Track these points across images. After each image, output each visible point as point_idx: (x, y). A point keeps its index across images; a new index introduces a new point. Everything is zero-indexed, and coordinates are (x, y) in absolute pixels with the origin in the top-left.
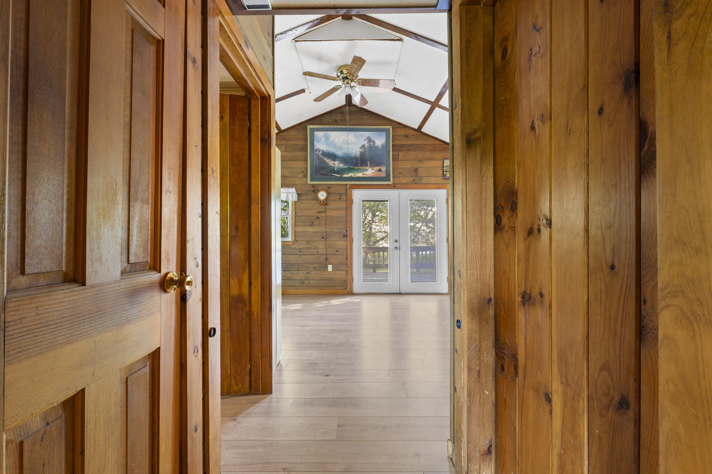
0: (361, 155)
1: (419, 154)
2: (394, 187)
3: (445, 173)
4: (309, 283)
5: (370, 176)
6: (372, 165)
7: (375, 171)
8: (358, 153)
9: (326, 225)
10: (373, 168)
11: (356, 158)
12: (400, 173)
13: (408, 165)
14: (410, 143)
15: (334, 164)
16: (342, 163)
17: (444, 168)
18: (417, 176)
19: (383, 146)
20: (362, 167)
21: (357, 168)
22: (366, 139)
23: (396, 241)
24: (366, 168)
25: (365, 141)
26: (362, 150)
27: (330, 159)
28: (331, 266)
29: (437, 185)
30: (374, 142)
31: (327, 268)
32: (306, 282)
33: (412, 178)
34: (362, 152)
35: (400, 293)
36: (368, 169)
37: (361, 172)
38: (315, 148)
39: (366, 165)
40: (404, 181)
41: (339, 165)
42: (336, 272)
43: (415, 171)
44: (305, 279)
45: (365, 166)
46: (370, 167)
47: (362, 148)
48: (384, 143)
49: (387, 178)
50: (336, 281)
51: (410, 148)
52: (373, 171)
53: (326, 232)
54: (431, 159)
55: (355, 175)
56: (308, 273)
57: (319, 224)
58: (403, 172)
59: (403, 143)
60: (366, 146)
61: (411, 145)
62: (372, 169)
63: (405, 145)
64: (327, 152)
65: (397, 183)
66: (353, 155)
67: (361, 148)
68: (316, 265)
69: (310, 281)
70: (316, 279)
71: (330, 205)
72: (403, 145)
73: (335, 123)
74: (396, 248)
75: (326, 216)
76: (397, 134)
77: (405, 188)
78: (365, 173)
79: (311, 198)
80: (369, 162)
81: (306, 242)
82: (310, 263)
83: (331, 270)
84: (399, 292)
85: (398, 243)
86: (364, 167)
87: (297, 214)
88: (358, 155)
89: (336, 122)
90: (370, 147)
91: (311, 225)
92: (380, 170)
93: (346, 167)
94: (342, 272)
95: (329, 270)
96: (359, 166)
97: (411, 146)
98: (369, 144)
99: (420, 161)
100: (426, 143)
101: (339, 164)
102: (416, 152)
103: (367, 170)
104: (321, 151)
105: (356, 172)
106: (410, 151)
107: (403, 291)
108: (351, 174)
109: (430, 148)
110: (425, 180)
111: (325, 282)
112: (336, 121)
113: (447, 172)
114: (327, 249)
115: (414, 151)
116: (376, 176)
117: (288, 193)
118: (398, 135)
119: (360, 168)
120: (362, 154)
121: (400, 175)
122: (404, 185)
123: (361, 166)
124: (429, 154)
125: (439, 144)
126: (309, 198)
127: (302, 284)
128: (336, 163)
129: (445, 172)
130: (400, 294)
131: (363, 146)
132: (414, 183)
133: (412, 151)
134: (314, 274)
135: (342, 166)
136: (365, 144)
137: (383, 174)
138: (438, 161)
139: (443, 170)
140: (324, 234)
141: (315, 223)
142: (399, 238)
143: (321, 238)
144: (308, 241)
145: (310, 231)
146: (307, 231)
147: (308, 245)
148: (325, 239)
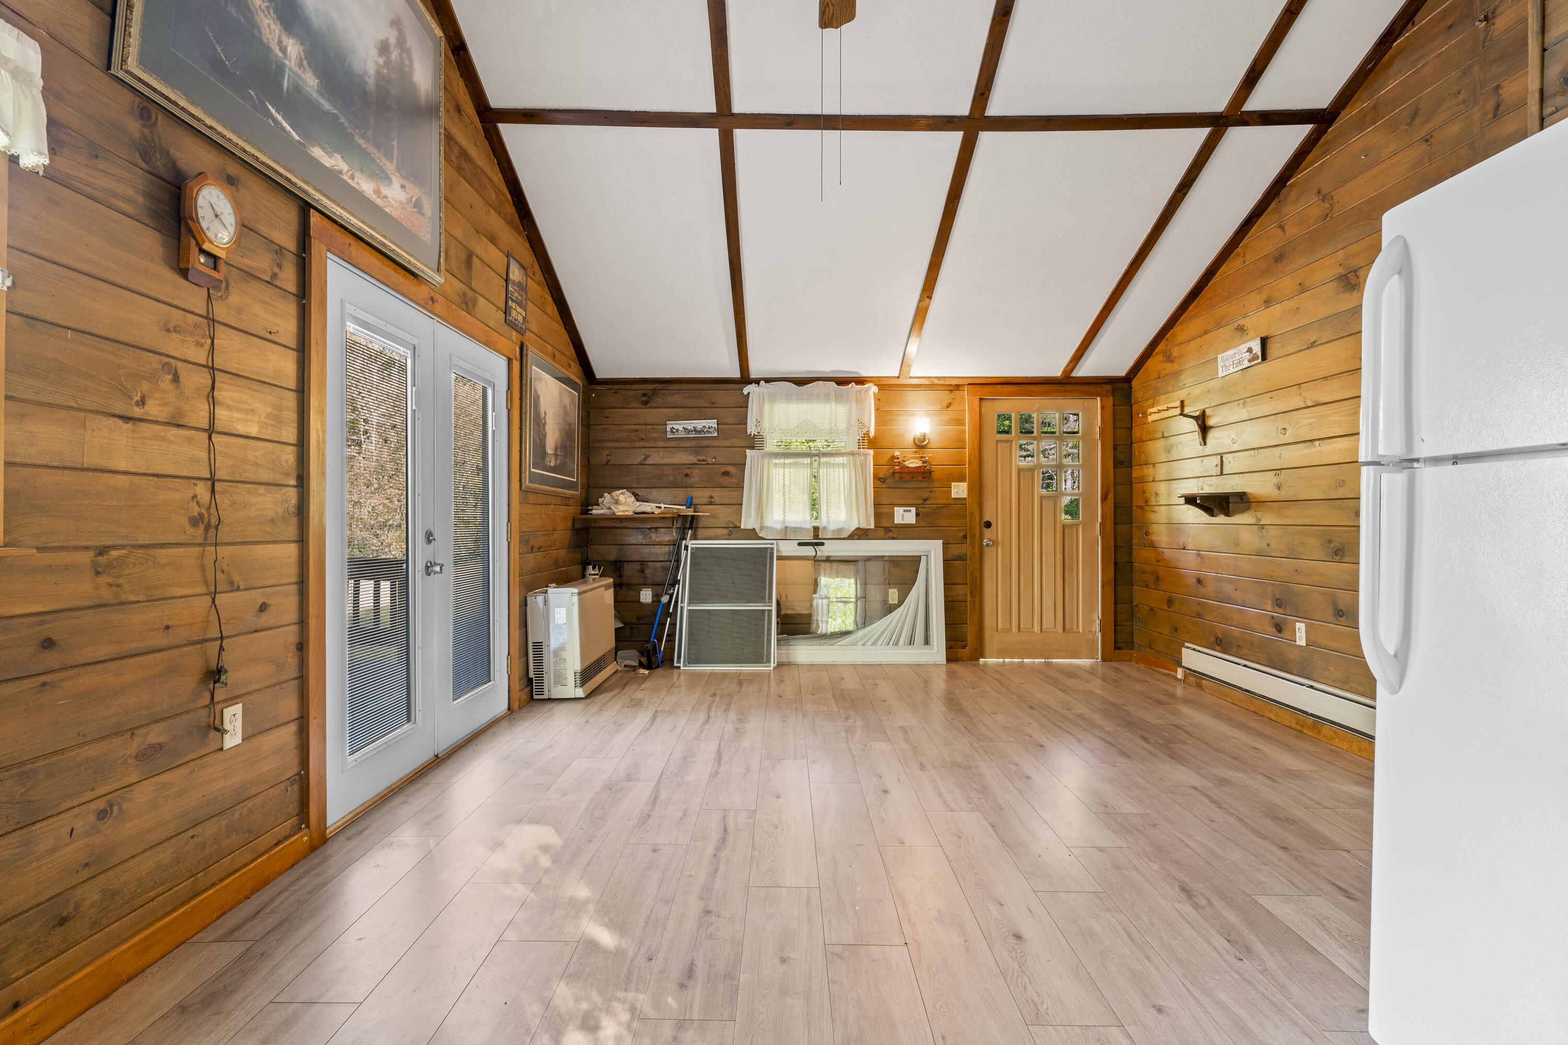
2: (432, 299)
3: (510, 303)
9: (212, 431)
17: (509, 287)
28: (238, 709)
31: (220, 726)
35: (438, 757)
40: (448, 289)
42: (257, 741)
44: (84, 875)
50: (261, 799)
53: (213, 479)
56: (101, 815)
57: (177, 422)
68: (155, 735)
71: (234, 297)
75: (212, 368)
83: (238, 740)
85: (433, 544)
94: (282, 731)
95: (229, 743)
105: (356, 162)
114: (220, 600)
122: (450, 303)
129: (511, 299)
130: (439, 761)
132: (465, 306)
139: (507, 291)
140: (202, 490)
141: (153, 409)
142: (434, 525)
143: (184, 521)
144: (102, 551)
145: (121, 465)
146: (93, 459)
147: (104, 579)
148: (208, 528)
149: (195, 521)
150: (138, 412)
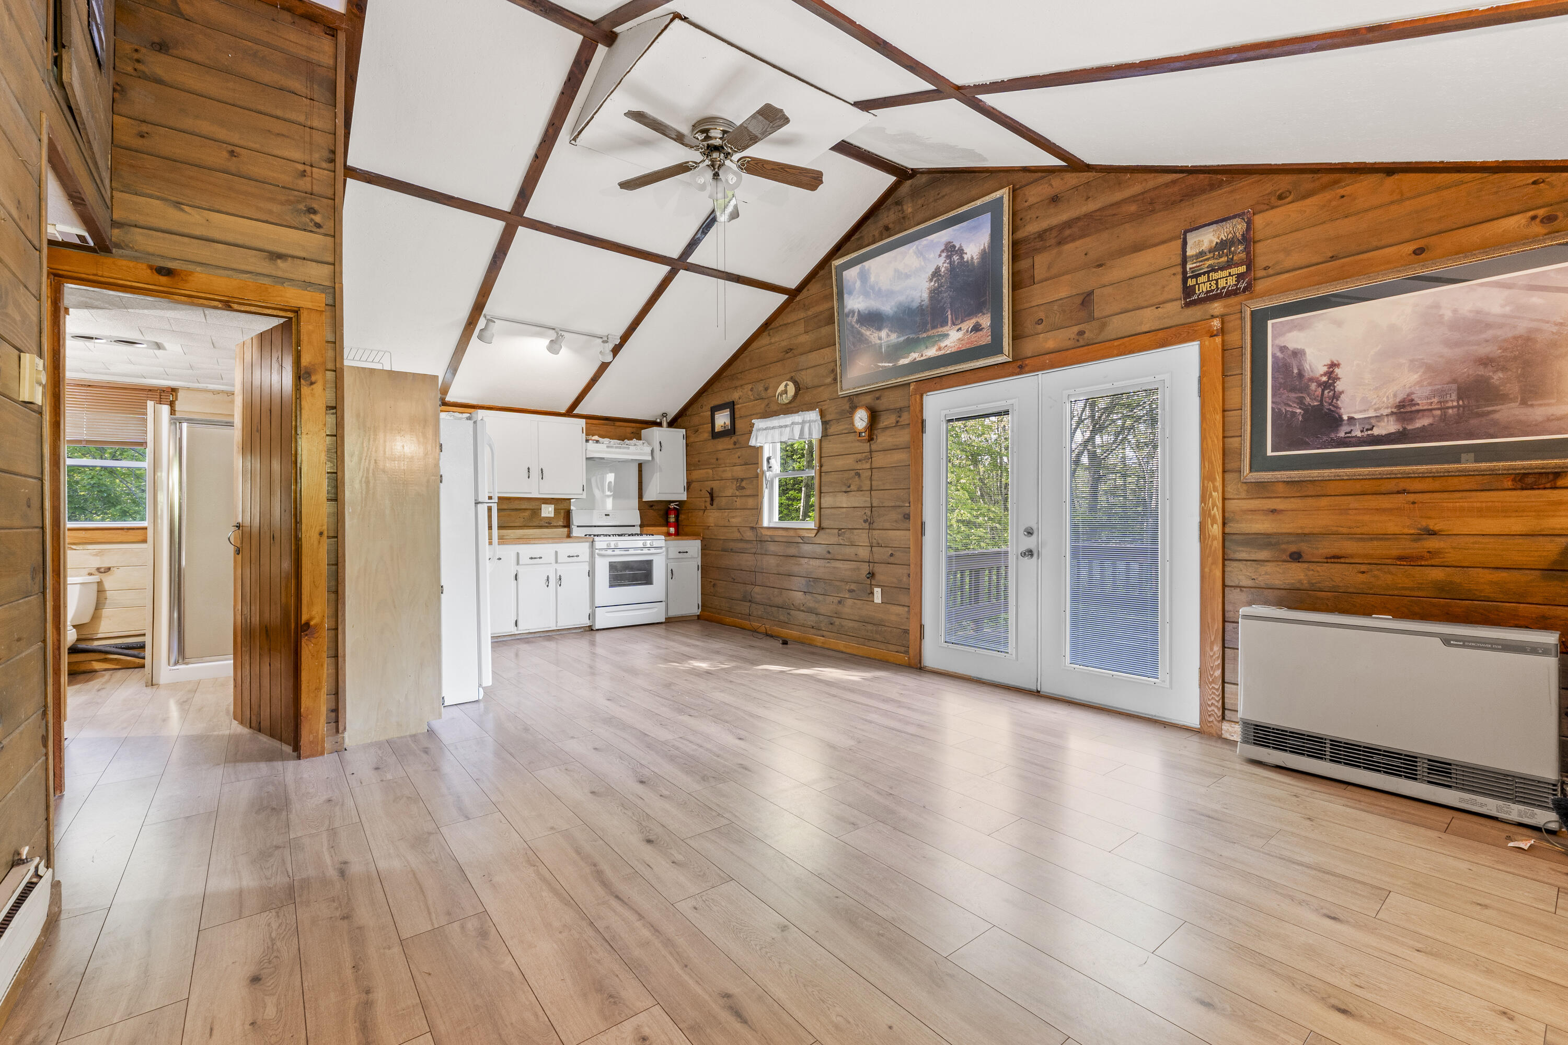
0: (931, 298)
1: (1094, 245)
2: (1021, 367)
3: (1191, 282)
4: (842, 626)
5: (953, 350)
6: (956, 319)
7: (964, 334)
8: (925, 295)
9: (871, 490)
10: (959, 327)
11: (921, 310)
12: (1040, 321)
13: (1062, 291)
14: (1064, 217)
15: (880, 339)
16: (895, 332)
17: (1189, 266)
18: (1091, 318)
19: (983, 254)
20: (935, 331)
21: (925, 335)
22: (943, 251)
23: (1030, 533)
24: (945, 329)
25: (940, 256)
26: (932, 283)
27: (872, 326)
28: (879, 590)
29: (1161, 334)
30: (961, 252)
31: (872, 593)
32: (837, 621)
33: (1076, 329)
34: (934, 290)
35: (1038, 692)
36: (949, 332)
37: (933, 346)
38: (846, 310)
39: (944, 323)
40: (1051, 344)
41: (889, 339)
42: (889, 606)
43: (1083, 303)
44: (835, 615)
45: (942, 326)
46: (954, 324)
47: (935, 279)
48: (986, 245)
49: (995, 347)
50: (890, 629)
51: (1067, 232)
52: (960, 335)
53: (872, 507)
54: (1138, 248)
55: (922, 356)
56: (840, 602)
57: (860, 490)
58: (1047, 317)
59: (1044, 224)
60: (943, 269)
61: (1069, 224)
62: (958, 330)
63: (1051, 229)
64: (866, 312)
65: (1029, 355)
66: (915, 305)
67: (931, 280)
68: (853, 586)
69: (845, 623)
70: (852, 617)
71: (880, 440)
72: (1045, 231)
73: (885, 233)
74: (1029, 553)
75: (871, 469)
76: (1027, 204)
77: (1053, 365)
78: (943, 345)
79: (845, 429)
80: (949, 313)
81: (836, 531)
82: (842, 581)
83: (880, 602)
84: (1034, 688)
85: (1034, 537)
86: (940, 330)
87: (824, 469)
88: (926, 302)
89: (887, 231)
90: (952, 269)
91: (845, 492)
92: (977, 328)
93: (902, 339)
94: (901, 608)
95: (876, 601)
96: (928, 330)
97: (1070, 227)
98: (950, 263)
99: (1100, 266)
100: (1118, 196)
101: (888, 335)
102: (1087, 240)
103: (946, 336)
104: (856, 314)
105: (923, 347)
106: (1067, 243)
107: (1046, 689)
108: (915, 356)
109: (1133, 208)
110: (1118, 325)
111: (870, 627)
112: (887, 228)
113: (1200, 275)
114: (874, 549)
115: (1081, 237)
116: (968, 346)
117: (804, 422)
118: (1030, 207)
119: (930, 333)
120: (935, 294)
121: (1040, 327)
122: (1047, 356)
123: (934, 327)
124: (1129, 234)
125: (1167, 185)
126: (843, 430)
127: (831, 626)
128: (883, 334)
129: (1192, 277)
130: (1037, 694)
131: (936, 274)
132: (1082, 343)
133: (1074, 240)
134: (851, 607)
135: (894, 338)
136: (940, 264)
137: (984, 338)
138: (1162, 248)
139: (1184, 272)
140: (868, 511)
141: (852, 487)
142: (1038, 523)
143: (862, 521)
144: (840, 529)
145: (845, 506)
146: (838, 505)
147: (840, 538)
148: (870, 524)
149: (865, 521)
150: (849, 489)
